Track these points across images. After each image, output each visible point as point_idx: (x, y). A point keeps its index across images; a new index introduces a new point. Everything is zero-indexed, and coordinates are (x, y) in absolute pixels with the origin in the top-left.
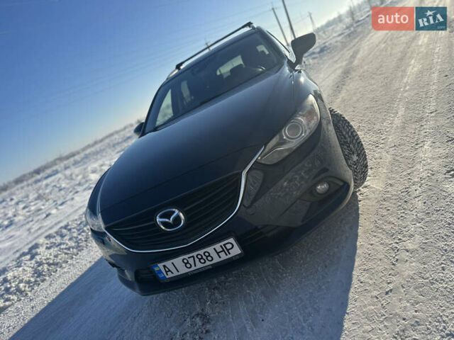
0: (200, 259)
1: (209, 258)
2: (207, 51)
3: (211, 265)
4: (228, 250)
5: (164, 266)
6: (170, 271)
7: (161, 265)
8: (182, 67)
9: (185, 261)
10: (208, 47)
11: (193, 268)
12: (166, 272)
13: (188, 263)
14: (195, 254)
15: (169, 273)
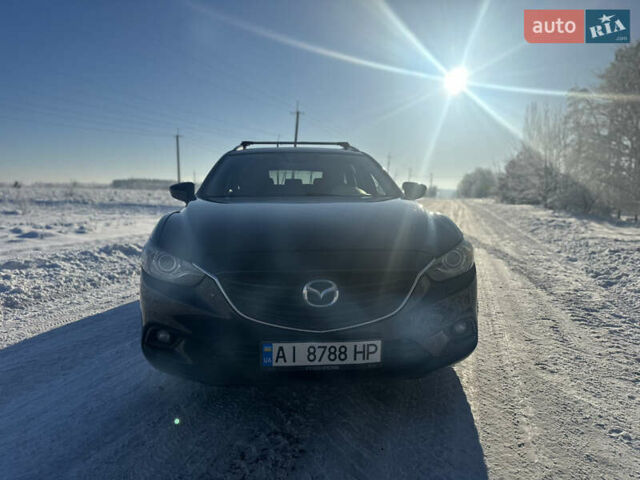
0: (331, 353)
1: (343, 356)
2: (275, 146)
3: (340, 365)
4: (369, 353)
5: (281, 349)
6: (284, 357)
7: (276, 346)
8: (248, 147)
9: (312, 350)
10: (278, 143)
11: (316, 363)
12: (278, 357)
13: (314, 353)
14: (329, 345)
15: (281, 360)
